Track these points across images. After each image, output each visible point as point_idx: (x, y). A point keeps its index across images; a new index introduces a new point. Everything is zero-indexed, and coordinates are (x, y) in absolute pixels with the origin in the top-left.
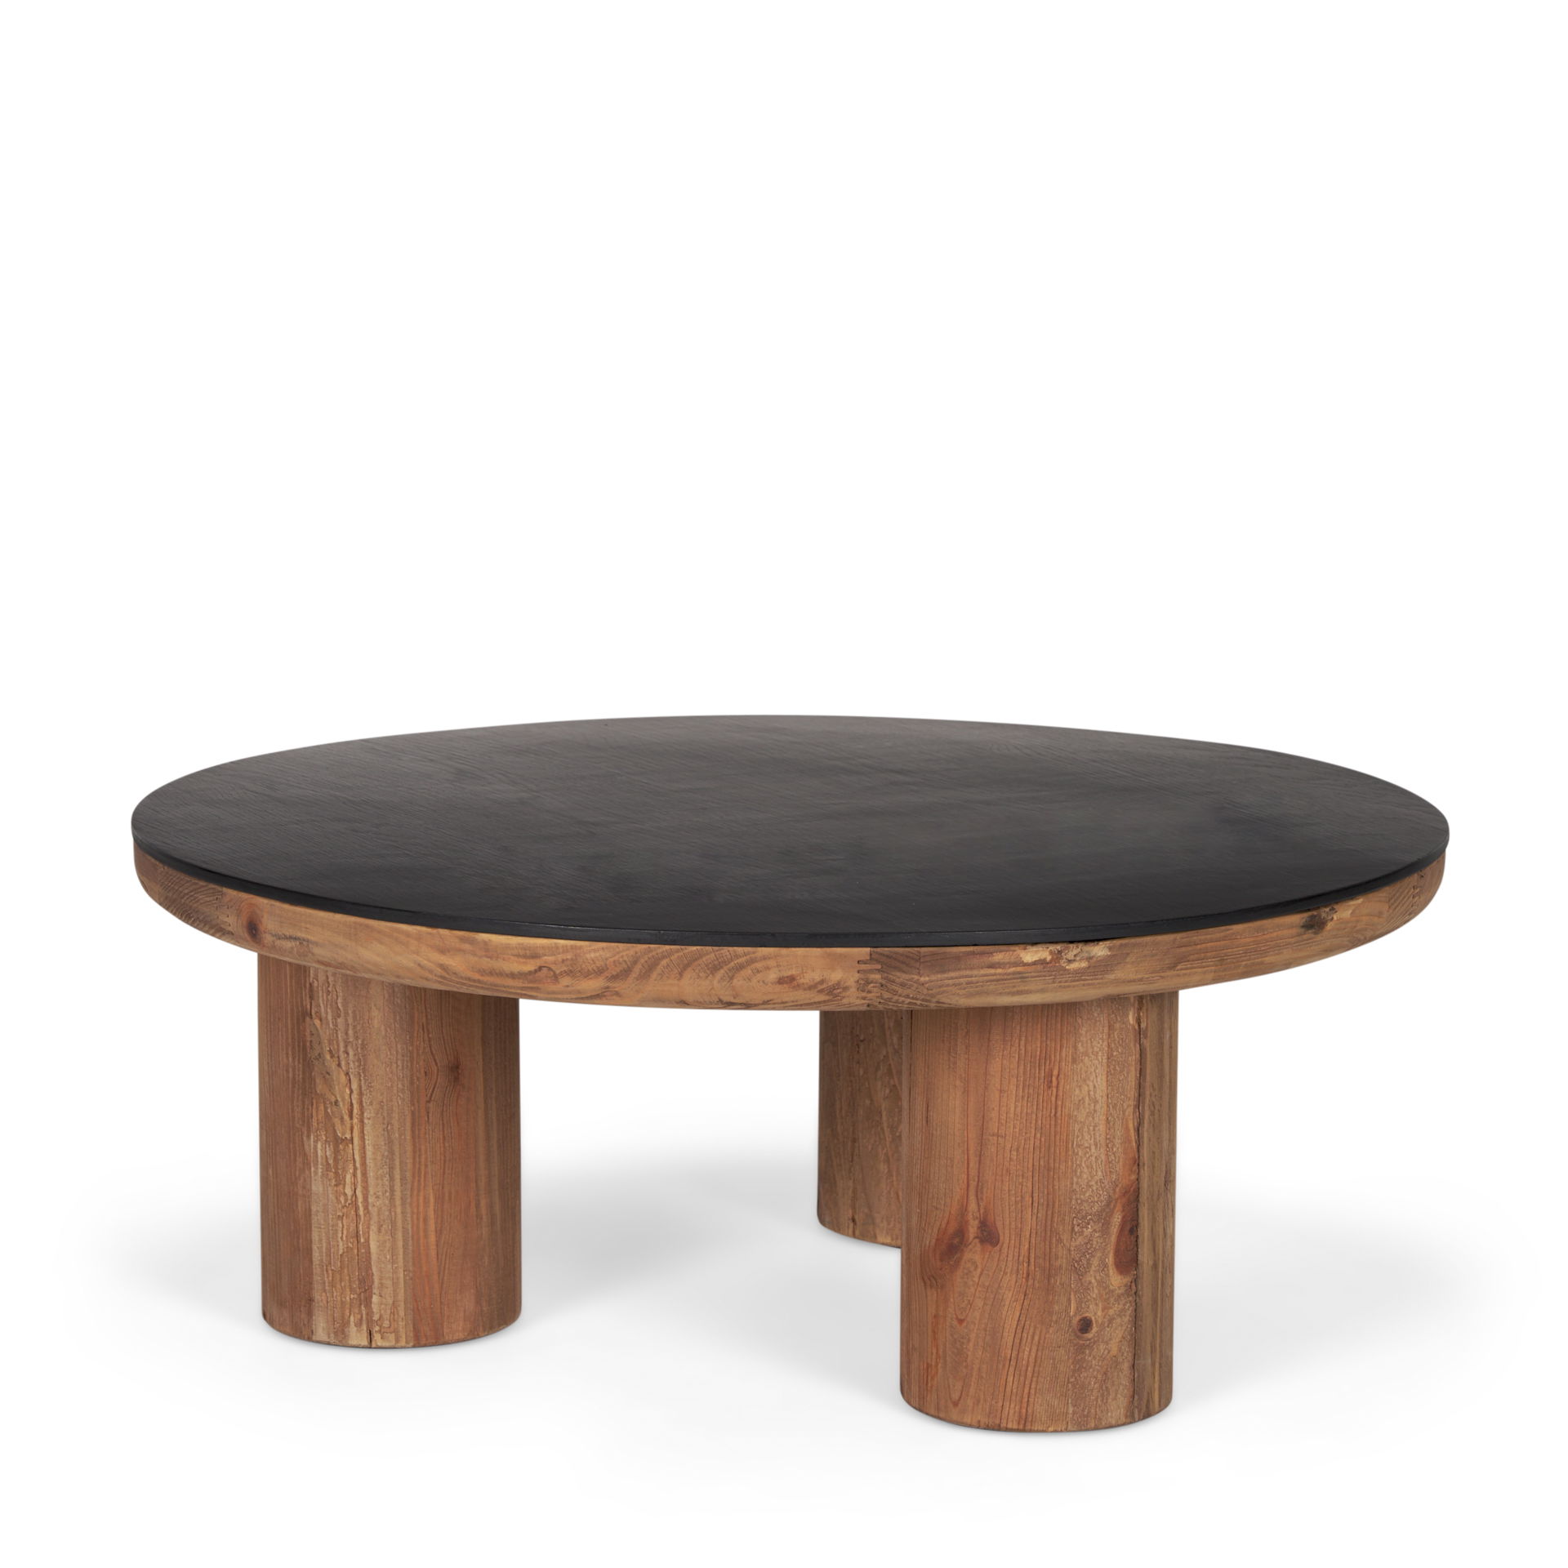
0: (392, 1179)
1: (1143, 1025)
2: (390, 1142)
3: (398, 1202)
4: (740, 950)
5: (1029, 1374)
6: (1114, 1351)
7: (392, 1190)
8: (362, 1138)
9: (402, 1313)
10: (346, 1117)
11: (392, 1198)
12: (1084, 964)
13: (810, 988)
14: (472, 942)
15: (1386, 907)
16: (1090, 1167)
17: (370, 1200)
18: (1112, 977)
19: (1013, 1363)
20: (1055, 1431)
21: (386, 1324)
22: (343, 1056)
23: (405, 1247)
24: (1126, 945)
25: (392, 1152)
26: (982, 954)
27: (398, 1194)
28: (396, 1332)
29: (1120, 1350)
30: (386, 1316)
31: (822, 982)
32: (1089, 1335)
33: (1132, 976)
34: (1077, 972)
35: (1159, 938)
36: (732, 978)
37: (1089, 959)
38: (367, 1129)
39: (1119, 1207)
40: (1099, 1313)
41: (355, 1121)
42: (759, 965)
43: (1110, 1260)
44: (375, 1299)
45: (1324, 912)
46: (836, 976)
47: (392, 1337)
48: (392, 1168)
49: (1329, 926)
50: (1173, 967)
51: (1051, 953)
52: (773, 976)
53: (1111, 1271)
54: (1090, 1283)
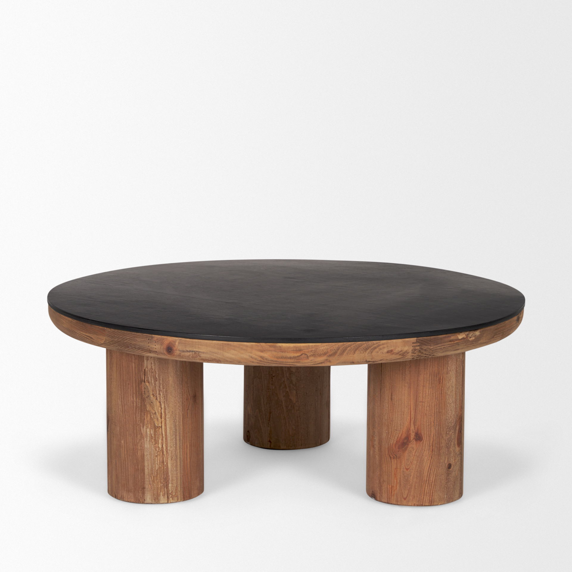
0: (176, 440)
1: (463, 359)
2: (175, 426)
3: (178, 448)
4: (375, 342)
7: (176, 444)
8: (166, 425)
9: (179, 489)
10: (159, 418)
11: (176, 447)
12: (474, 338)
13: (397, 354)
14: (275, 347)
16: (451, 410)
17: (168, 448)
18: (480, 342)
19: (427, 482)
20: (441, 504)
21: (174, 494)
22: (158, 396)
23: (180, 465)
24: (483, 331)
25: (176, 430)
26: (448, 337)
27: (178, 445)
28: (177, 496)
29: (458, 474)
30: (174, 491)
31: (401, 351)
32: (451, 469)
34: (473, 341)
35: (491, 327)
36: (372, 352)
37: (475, 336)
38: (168, 422)
39: (458, 424)
40: (453, 461)
41: (163, 419)
42: (381, 347)
43: (456, 442)
44: (170, 485)
45: (519, 315)
46: (406, 348)
47: (176, 498)
48: (176, 436)
50: (493, 337)
51: (465, 335)
52: (385, 350)
53: (456, 446)
54: (451, 451)
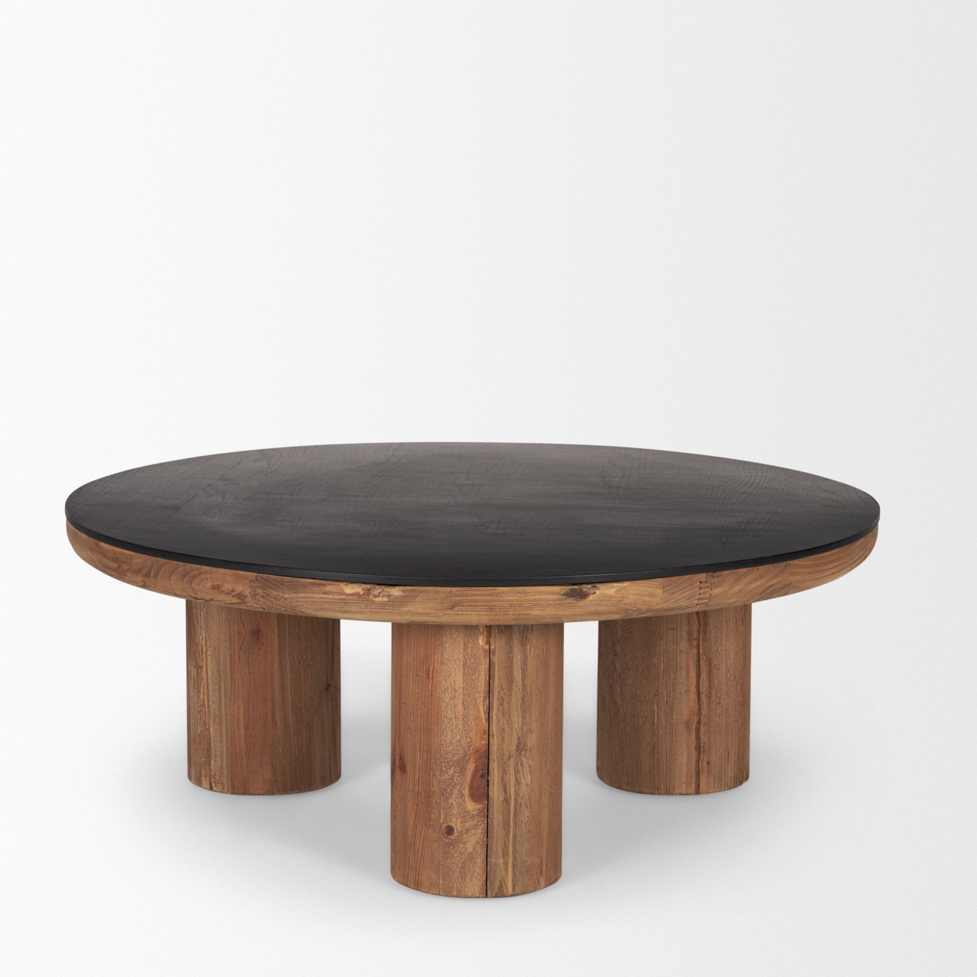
0: (220, 693)
1: (492, 647)
2: (219, 671)
3: (223, 707)
4: (194, 566)
5: (420, 856)
6: (470, 850)
7: (220, 700)
8: (207, 667)
9: (225, 773)
10: (201, 653)
11: (220, 705)
12: (385, 599)
13: (228, 593)
15: (662, 592)
16: (452, 731)
17: (210, 704)
18: (405, 609)
20: (433, 894)
21: (217, 778)
22: (199, 617)
23: (227, 734)
24: (414, 590)
25: (220, 677)
26: (320, 585)
27: (223, 702)
28: (222, 783)
29: (474, 850)
30: (217, 774)
31: (233, 591)
32: (453, 837)
33: (421, 611)
34: (381, 603)
35: (439, 589)
36: (191, 583)
37: (389, 596)
38: (209, 661)
39: (472, 760)
40: (459, 824)
41: (204, 656)
42: (203, 576)
43: (466, 792)
44: (212, 762)
45: (586, 588)
46: (239, 588)
47: (220, 786)
48: (220, 687)
49: (591, 597)
50: (452, 608)
51: (363, 589)
52: (209, 584)
53: (467, 799)
54: (452, 804)
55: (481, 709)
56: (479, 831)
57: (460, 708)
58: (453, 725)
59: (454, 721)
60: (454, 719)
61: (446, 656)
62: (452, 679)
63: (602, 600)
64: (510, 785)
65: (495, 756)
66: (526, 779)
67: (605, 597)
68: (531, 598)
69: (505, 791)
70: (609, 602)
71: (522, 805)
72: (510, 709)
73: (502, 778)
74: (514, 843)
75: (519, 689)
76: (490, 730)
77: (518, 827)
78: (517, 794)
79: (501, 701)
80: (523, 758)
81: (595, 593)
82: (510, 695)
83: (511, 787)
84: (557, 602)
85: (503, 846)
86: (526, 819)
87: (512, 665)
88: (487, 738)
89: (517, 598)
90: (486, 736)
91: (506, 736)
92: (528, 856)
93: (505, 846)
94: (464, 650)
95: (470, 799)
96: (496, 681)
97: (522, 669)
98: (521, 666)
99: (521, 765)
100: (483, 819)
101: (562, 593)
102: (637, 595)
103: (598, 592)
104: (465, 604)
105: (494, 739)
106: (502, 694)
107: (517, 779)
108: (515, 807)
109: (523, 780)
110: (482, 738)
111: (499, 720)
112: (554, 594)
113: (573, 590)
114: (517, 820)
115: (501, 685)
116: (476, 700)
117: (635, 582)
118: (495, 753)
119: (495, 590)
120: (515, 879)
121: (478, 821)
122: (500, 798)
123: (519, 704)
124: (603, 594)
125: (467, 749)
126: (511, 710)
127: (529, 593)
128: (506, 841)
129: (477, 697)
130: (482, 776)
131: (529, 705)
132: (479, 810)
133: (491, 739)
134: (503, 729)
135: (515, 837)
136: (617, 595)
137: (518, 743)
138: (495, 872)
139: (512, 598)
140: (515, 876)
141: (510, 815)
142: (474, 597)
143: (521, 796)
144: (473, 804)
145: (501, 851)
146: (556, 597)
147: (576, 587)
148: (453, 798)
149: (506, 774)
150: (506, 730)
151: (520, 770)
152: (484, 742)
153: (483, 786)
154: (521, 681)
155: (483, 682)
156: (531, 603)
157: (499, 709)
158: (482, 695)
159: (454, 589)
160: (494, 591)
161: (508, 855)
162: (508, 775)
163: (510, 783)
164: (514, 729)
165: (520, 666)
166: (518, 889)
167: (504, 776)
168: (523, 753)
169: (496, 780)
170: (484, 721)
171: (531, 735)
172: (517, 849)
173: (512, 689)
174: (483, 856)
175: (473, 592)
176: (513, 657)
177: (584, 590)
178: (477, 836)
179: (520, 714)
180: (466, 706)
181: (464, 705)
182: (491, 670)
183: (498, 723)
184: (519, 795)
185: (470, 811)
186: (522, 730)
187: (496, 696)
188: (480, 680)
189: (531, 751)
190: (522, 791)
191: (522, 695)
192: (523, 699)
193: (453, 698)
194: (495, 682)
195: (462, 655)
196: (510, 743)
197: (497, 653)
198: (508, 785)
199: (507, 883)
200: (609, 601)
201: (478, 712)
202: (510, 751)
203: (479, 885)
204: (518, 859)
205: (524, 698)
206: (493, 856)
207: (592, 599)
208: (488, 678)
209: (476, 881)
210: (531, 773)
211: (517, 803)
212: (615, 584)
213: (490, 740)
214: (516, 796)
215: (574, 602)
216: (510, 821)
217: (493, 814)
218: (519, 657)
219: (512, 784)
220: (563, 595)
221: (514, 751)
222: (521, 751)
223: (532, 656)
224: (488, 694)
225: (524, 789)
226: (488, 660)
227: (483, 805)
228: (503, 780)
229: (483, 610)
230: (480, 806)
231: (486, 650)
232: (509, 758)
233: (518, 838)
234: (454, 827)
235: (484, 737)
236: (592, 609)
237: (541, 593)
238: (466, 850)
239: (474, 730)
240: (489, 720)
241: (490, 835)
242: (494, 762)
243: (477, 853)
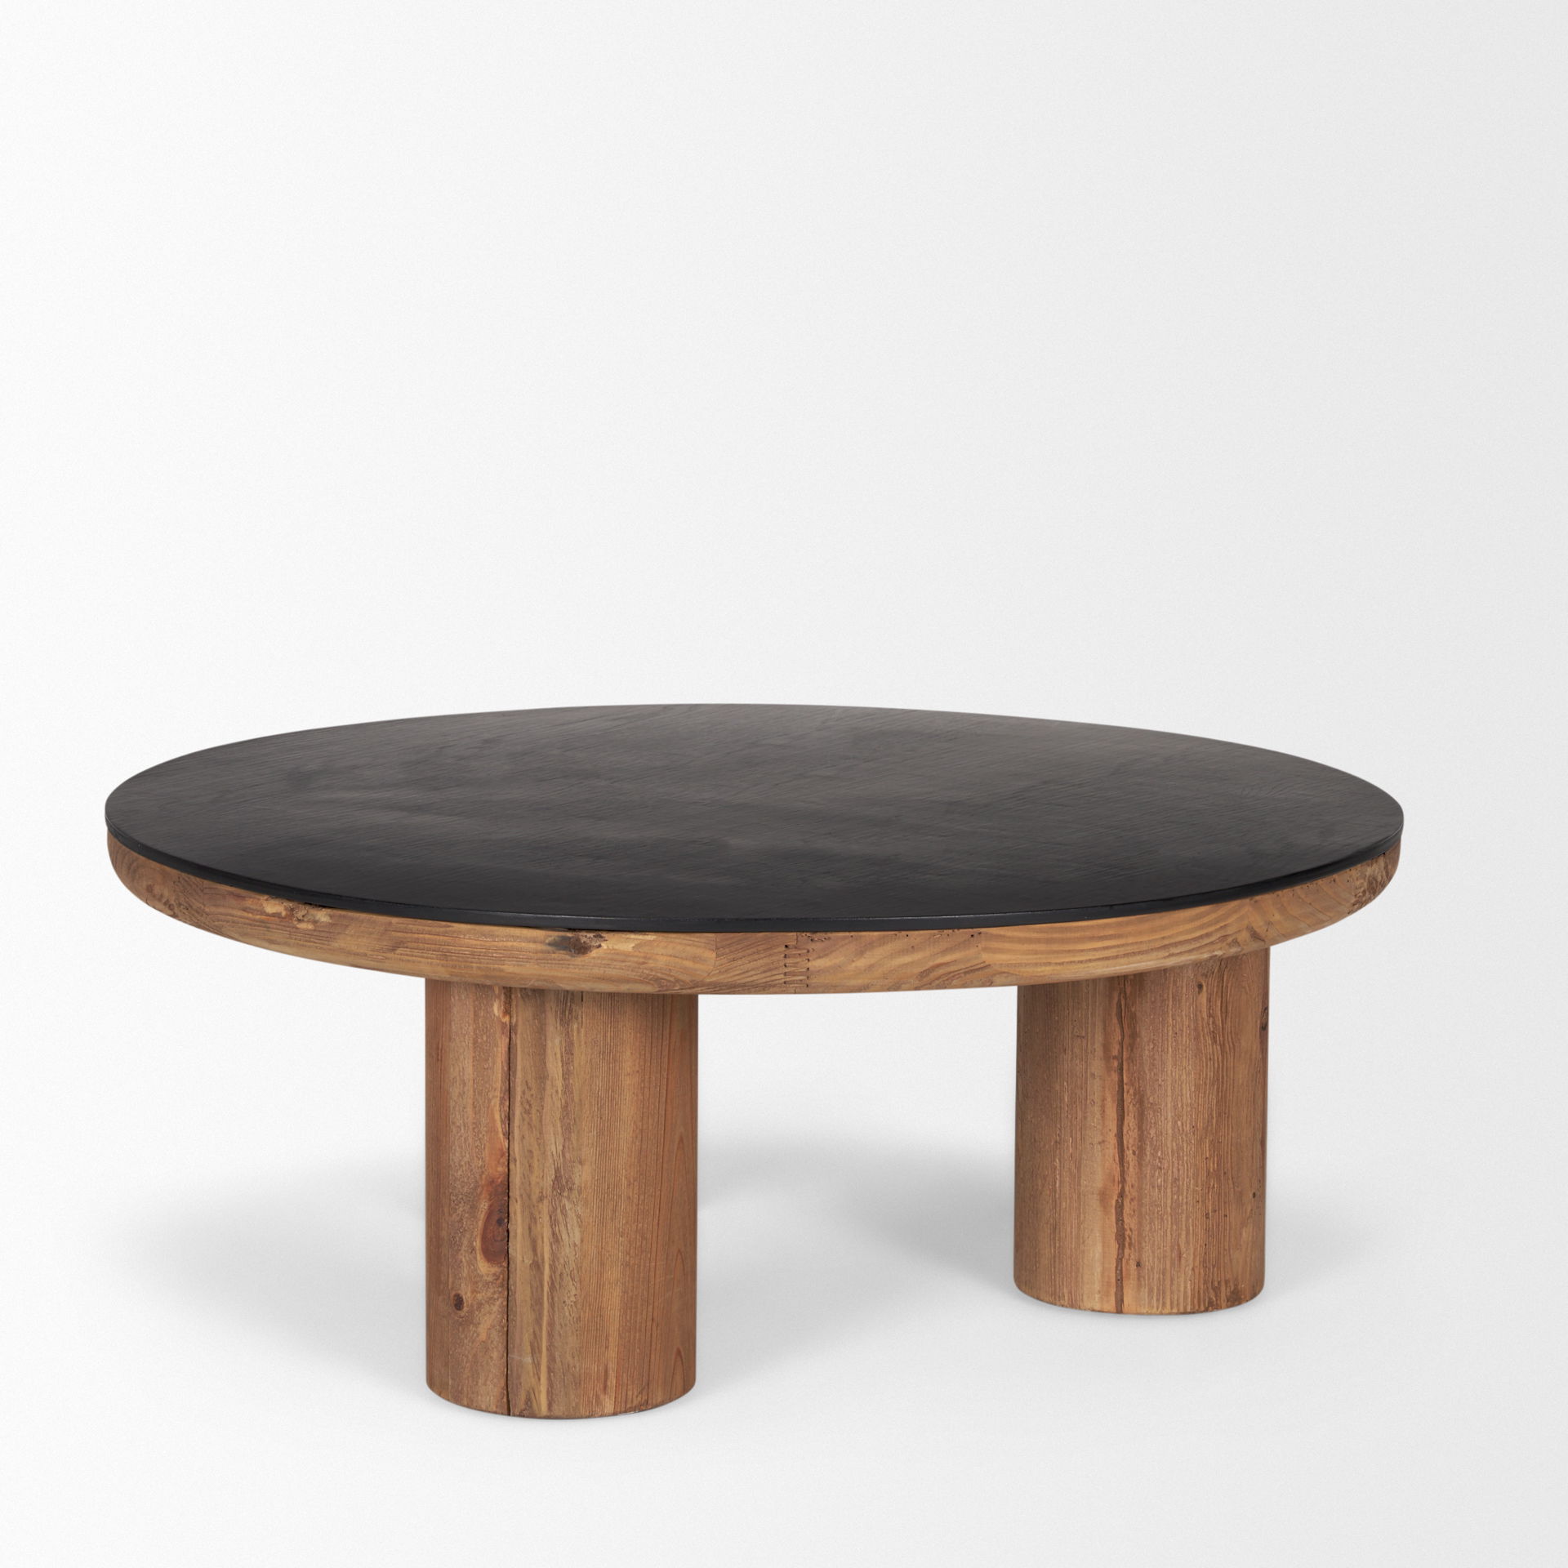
1: (514, 1021)
6: (483, 1336)
12: (310, 927)
15: (714, 955)
16: (461, 1147)
18: (335, 945)
24: (344, 917)
26: (238, 896)
29: (489, 1336)
32: (462, 1313)
33: (355, 949)
34: (306, 933)
35: (375, 917)
37: (315, 922)
39: (485, 1195)
40: (469, 1294)
43: (477, 1244)
45: (585, 937)
49: (594, 953)
50: (393, 949)
51: (286, 909)
53: (478, 1255)
54: (461, 1262)
55: (497, 1117)
56: (495, 1308)
57: (469, 1110)
58: (461, 1136)
59: (462, 1131)
60: (462, 1128)
61: (454, 1027)
62: (460, 1065)
63: (612, 960)
64: (543, 1242)
65: (518, 1193)
66: (571, 1235)
67: (618, 954)
68: (501, 944)
69: (534, 1250)
70: (624, 964)
71: (565, 1275)
72: (541, 1121)
73: (530, 1228)
74: (550, 1335)
75: (557, 1092)
76: (511, 1152)
77: (556, 1309)
78: (554, 1257)
79: (527, 1107)
80: (565, 1201)
81: (600, 946)
82: (542, 1099)
83: (545, 1244)
84: (540, 955)
85: (532, 1337)
86: (573, 1299)
87: (545, 1050)
88: (506, 1163)
89: (482, 943)
90: (504, 1160)
91: (535, 1164)
92: (576, 1358)
93: (535, 1336)
94: (474, 1021)
95: (482, 1256)
96: (519, 1074)
97: (562, 1061)
98: (562, 1057)
99: (562, 1211)
100: (500, 1289)
101: (547, 941)
102: (671, 956)
103: (604, 945)
104: (409, 944)
105: (515, 1165)
106: (527, 1096)
107: (554, 1234)
108: (551, 1277)
109: (565, 1236)
110: (499, 1162)
111: (523, 1137)
112: (535, 942)
113: (564, 938)
114: (556, 1299)
115: (526, 1082)
116: (489, 1101)
117: (666, 935)
118: (517, 1187)
119: (449, 926)
120: (552, 1393)
121: (494, 1293)
122: (526, 1261)
123: (558, 1114)
124: (613, 949)
125: (478, 1177)
126: (543, 1123)
127: (498, 936)
128: (537, 1329)
129: (491, 1097)
130: (500, 1222)
131: (577, 1120)
132: (494, 1274)
133: (512, 1166)
134: (531, 1152)
135: (551, 1324)
136: (636, 954)
137: (556, 1177)
138: (519, 1377)
139: (475, 942)
140: (552, 1387)
141: (543, 1291)
142: (421, 936)
143: (562, 1261)
144: (486, 1264)
145: (528, 1344)
146: (540, 947)
147: (569, 934)
148: (462, 1251)
149: (536, 1223)
150: (536, 1153)
151: (561, 1219)
152: (502, 1169)
153: (499, 1239)
154: (561, 1078)
155: (500, 1075)
156: (501, 953)
157: (523, 1120)
158: (498, 1093)
159: (395, 920)
160: (448, 929)
161: (540, 1352)
162: (538, 1225)
163: (543, 1238)
164: (549, 1153)
165: (559, 1056)
166: (557, 1410)
167: (533, 1228)
168: (565, 1194)
169: (519, 1231)
170: (501, 1136)
171: (580, 1167)
172: (556, 1344)
173: (544, 1089)
174: (501, 1347)
175: (420, 927)
176: (545, 1040)
177: (583, 940)
178: (493, 1316)
179: (560, 1130)
180: (477, 1109)
181: (475, 1107)
182: (512, 1056)
183: (522, 1141)
184: (558, 1259)
185: (482, 1276)
186: (564, 1156)
187: (518, 1098)
188: (495, 1071)
189: (580, 1192)
190: (563, 1253)
191: (563, 1101)
192: (565, 1107)
193: (461, 1095)
194: (517, 1076)
195: (471, 1028)
196: (541, 1175)
197: (519, 1031)
198: (539, 1242)
199: (539, 1397)
200: (623, 961)
201: (494, 1121)
202: (542, 1189)
203: (495, 1394)
204: (558, 1359)
205: (567, 1107)
206: (516, 1350)
207: (594, 955)
208: (506, 1069)
209: (491, 1386)
210: (580, 1227)
211: (555, 1272)
212: (633, 936)
213: (510, 1167)
214: (554, 1261)
215: (568, 957)
216: (542, 1299)
217: (515, 1283)
218: (557, 1041)
219: (545, 1240)
220: (549, 944)
221: (550, 1190)
222: (562, 1190)
223: (583, 1043)
224: (507, 1093)
225: (568, 1251)
226: (508, 1040)
227: (501, 1269)
228: (530, 1232)
229: (434, 956)
230: (495, 1269)
231: (503, 1023)
232: (541, 1199)
233: (558, 1327)
234: (464, 1297)
235: (501, 1161)
236: (597, 971)
237: (515, 938)
238: (478, 1335)
239: (486, 1150)
240: (508, 1135)
241: (511, 1317)
242: (517, 1201)
243: (492, 1342)
